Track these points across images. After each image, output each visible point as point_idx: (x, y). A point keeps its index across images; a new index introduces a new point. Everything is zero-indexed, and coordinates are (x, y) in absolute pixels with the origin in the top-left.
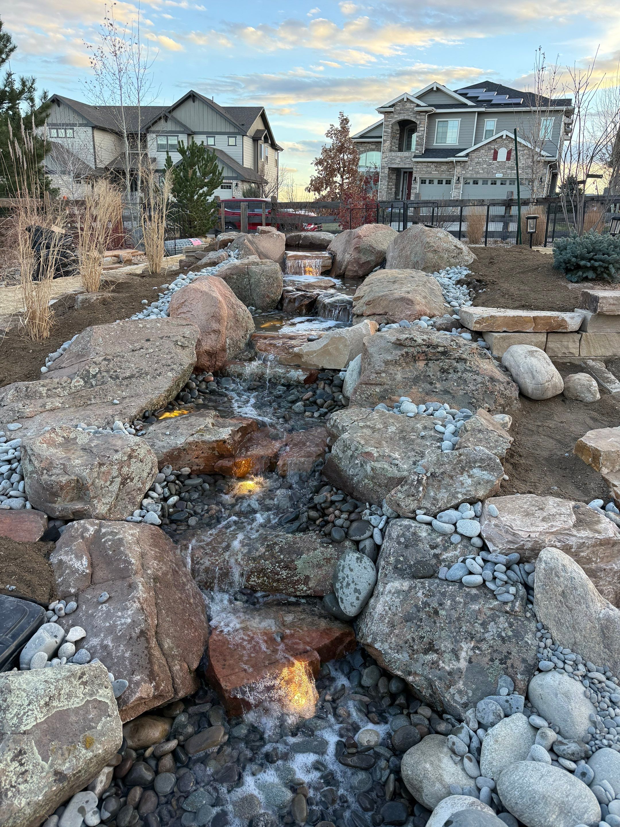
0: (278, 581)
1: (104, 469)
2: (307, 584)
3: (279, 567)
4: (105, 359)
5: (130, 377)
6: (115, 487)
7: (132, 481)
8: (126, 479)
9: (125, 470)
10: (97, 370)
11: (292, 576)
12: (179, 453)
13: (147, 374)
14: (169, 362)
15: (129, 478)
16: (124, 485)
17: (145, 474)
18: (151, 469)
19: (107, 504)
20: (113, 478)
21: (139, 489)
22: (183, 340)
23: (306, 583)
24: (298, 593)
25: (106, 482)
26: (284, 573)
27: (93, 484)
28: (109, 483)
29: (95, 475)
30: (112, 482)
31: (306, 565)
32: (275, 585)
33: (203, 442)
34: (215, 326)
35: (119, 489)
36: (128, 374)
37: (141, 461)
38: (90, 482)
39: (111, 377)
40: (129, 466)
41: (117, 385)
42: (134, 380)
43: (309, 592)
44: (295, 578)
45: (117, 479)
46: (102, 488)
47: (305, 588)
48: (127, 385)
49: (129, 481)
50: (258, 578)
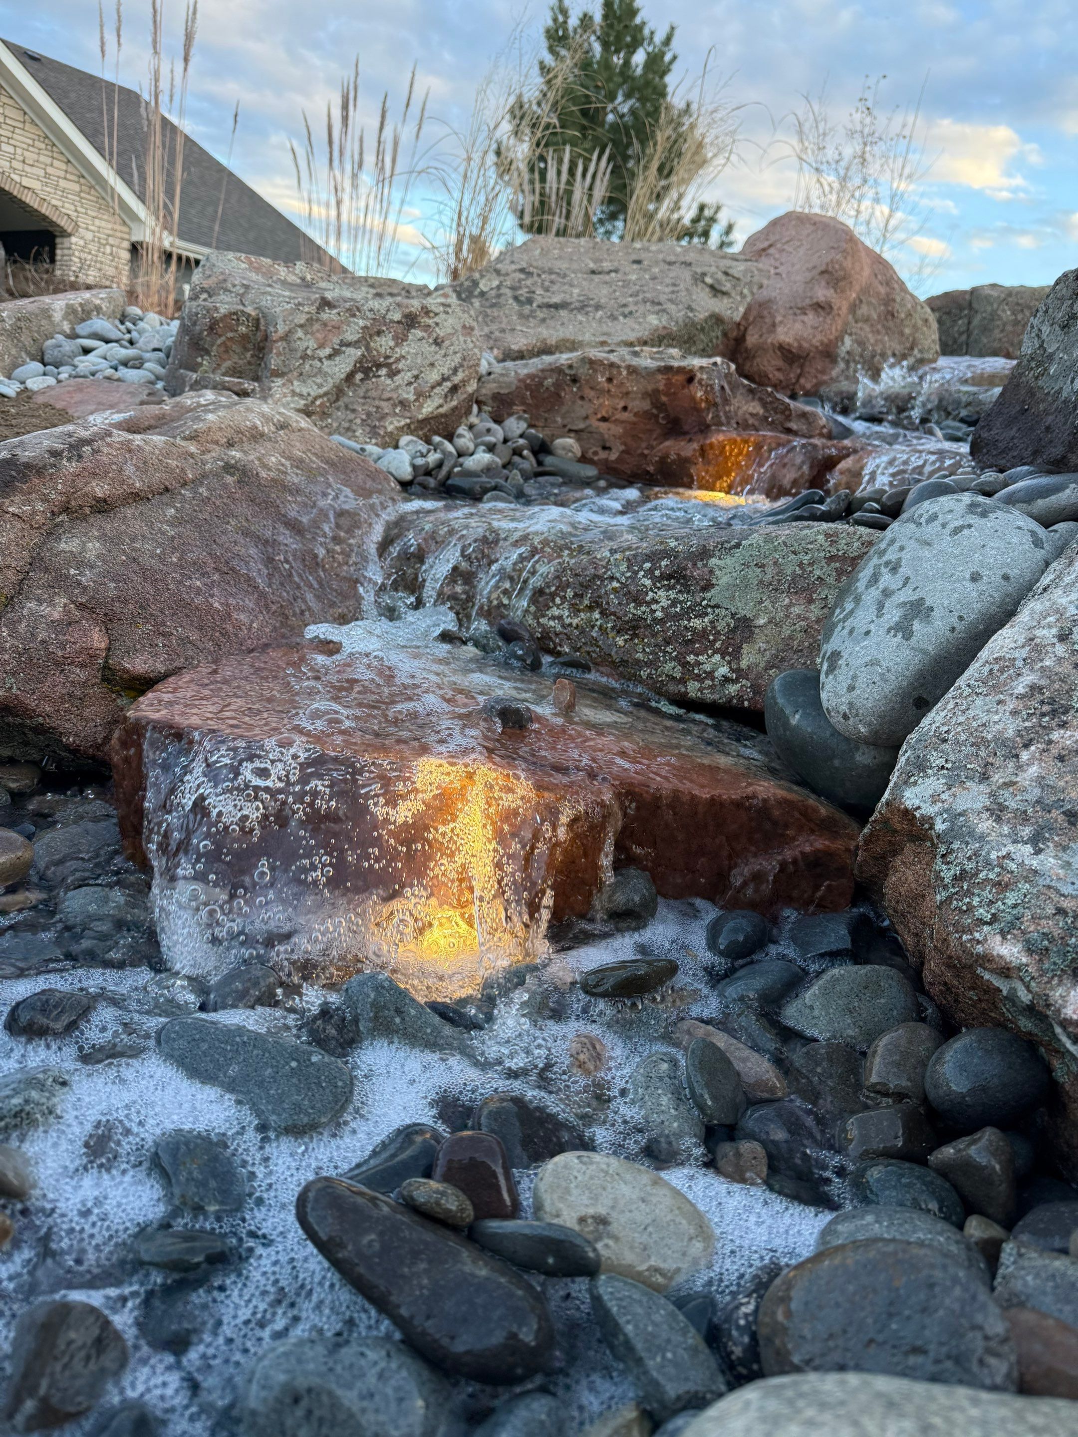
0: (633, 627)
1: (328, 315)
2: (736, 654)
3: (650, 572)
4: (522, 270)
5: (556, 306)
6: (341, 367)
7: (392, 374)
8: (379, 366)
9: (384, 343)
10: (496, 283)
11: (686, 613)
12: (558, 385)
13: (598, 307)
14: (662, 298)
15: (388, 366)
16: (366, 378)
17: (435, 376)
18: (455, 371)
19: (301, 396)
20: (343, 344)
21: (403, 404)
22: (720, 276)
23: (732, 652)
24: (693, 689)
25: (321, 346)
26: (663, 597)
27: (286, 337)
28: (328, 351)
29: (301, 319)
30: (336, 353)
31: (754, 574)
32: (620, 641)
33: (633, 370)
34: (822, 293)
35: (350, 377)
36: (556, 299)
37: (437, 342)
38: (282, 329)
39: (516, 298)
40: (400, 340)
41: (521, 316)
42: (563, 313)
43: (733, 689)
44: (696, 623)
45: (350, 351)
46: (305, 357)
47: (723, 670)
48: (543, 320)
49: (383, 371)
50: (575, 610)
